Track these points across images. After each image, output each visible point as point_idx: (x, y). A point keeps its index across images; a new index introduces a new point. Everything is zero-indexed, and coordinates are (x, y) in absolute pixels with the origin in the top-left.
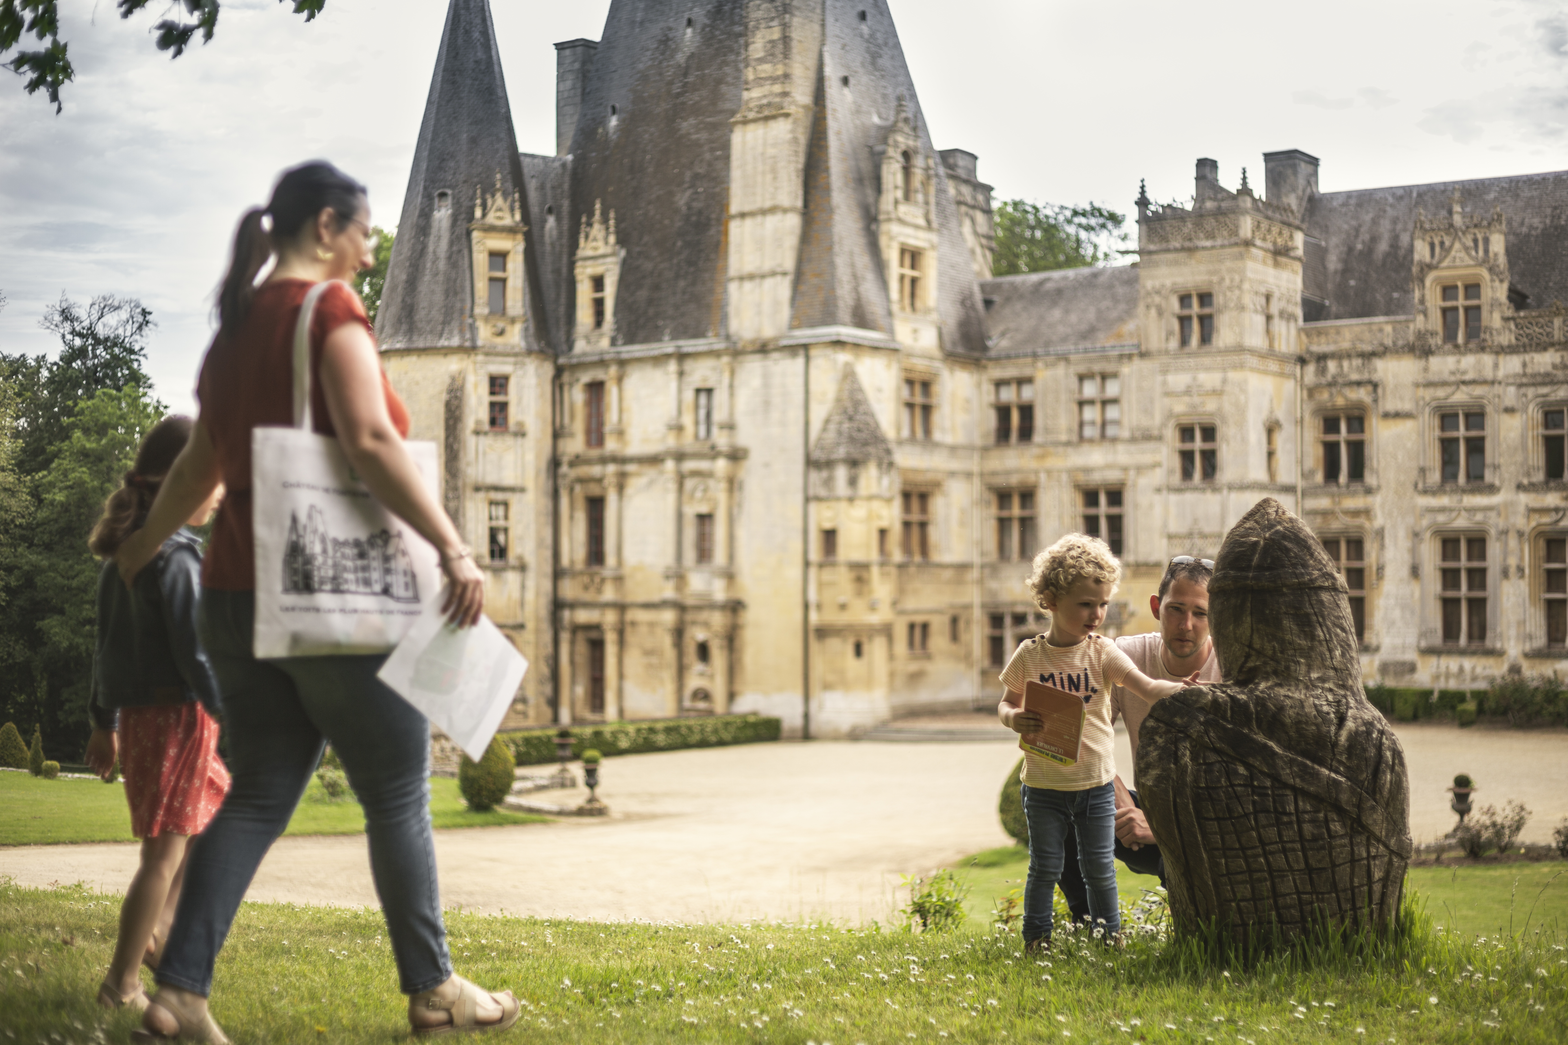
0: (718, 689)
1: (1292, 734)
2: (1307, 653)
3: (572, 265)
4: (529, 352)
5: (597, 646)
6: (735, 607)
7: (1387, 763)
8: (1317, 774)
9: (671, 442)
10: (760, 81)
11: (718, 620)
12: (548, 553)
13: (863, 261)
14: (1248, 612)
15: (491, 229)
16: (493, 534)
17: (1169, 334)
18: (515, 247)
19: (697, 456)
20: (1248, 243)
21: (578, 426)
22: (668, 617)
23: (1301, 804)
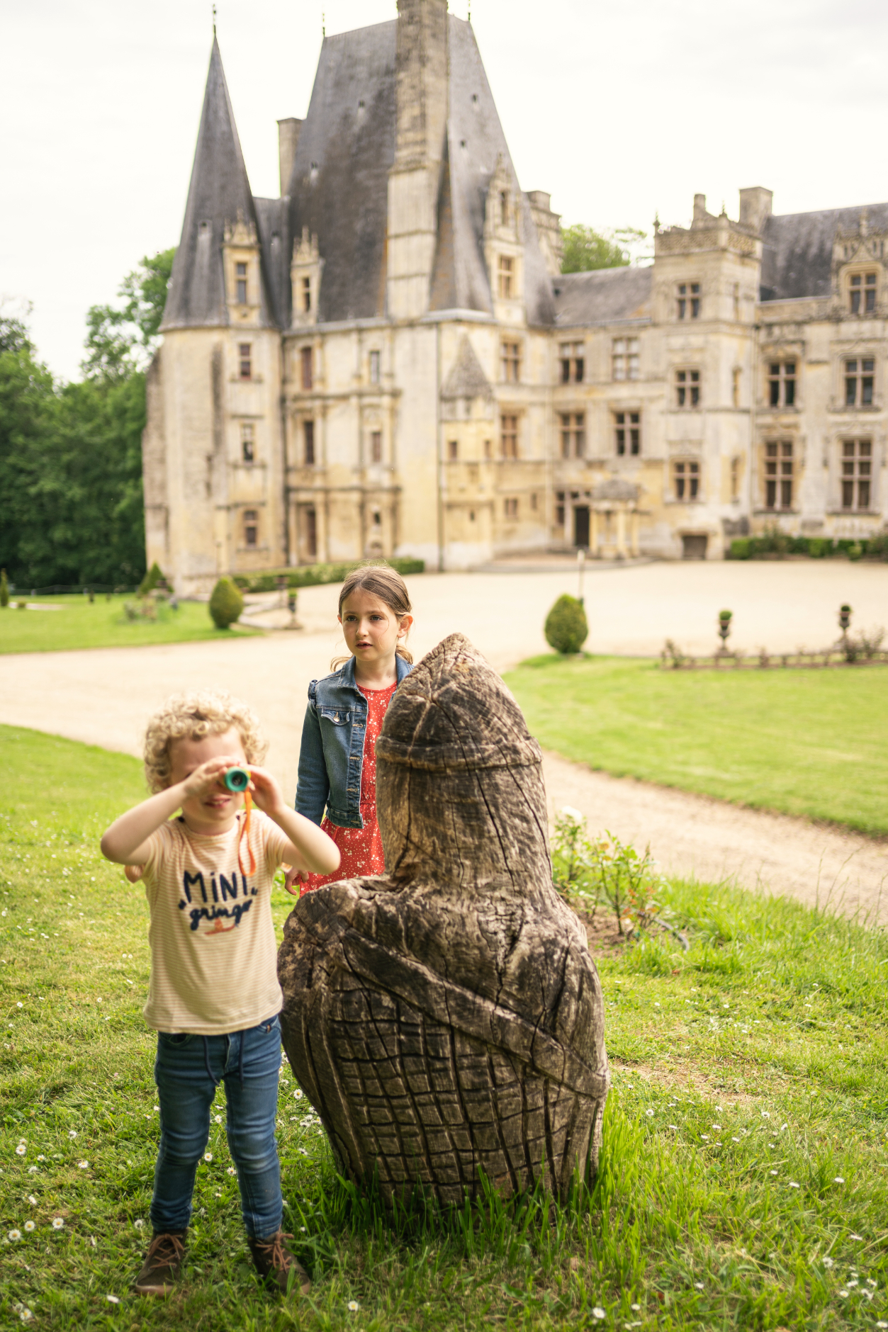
0: (387, 541)
1: (448, 957)
2: (474, 854)
3: (289, 270)
4: (263, 328)
5: (312, 515)
6: (396, 490)
7: (572, 992)
8: (479, 1011)
9: (354, 386)
10: (407, 144)
11: (386, 499)
12: (279, 458)
13: (475, 265)
14: (406, 796)
15: (236, 247)
16: (245, 446)
17: (672, 311)
18: (252, 259)
19: (371, 394)
20: (724, 250)
21: (297, 376)
22: (355, 497)
23: (458, 1045)
